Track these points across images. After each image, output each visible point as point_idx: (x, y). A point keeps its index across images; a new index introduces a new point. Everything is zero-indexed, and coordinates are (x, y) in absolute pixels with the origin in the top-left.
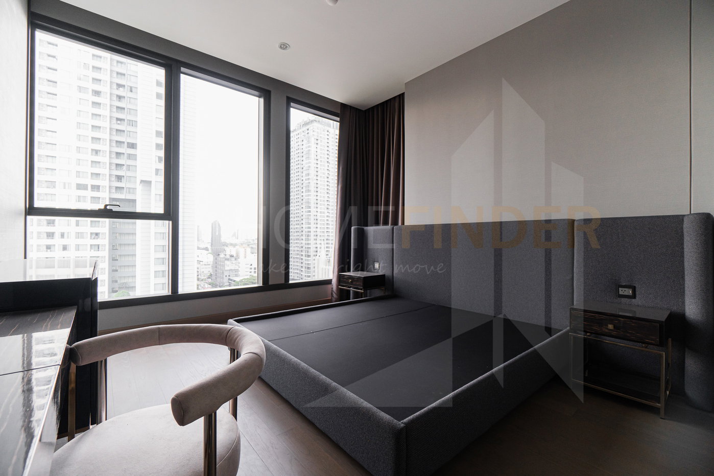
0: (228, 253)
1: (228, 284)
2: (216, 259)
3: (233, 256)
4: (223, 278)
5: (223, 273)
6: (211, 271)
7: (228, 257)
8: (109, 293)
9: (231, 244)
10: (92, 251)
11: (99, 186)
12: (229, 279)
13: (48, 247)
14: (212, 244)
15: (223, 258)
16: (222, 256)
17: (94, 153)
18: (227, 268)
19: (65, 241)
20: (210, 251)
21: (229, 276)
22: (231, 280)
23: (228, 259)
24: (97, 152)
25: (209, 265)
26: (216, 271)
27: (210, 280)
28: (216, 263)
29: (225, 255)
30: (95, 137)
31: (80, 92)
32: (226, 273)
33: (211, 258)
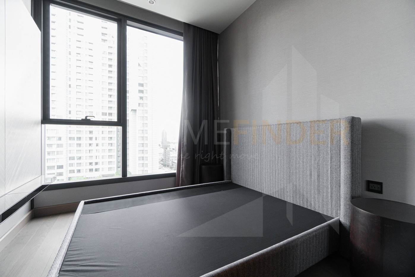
0: (171, 147)
1: (172, 164)
2: (165, 151)
3: (174, 149)
4: (169, 161)
5: (169, 158)
6: (163, 157)
7: (171, 149)
8: (117, 168)
9: (172, 143)
10: (109, 146)
11: (112, 113)
12: (172, 162)
13: (90, 145)
14: (162, 143)
15: (169, 150)
16: (168, 149)
17: (109, 97)
18: (171, 156)
19: (97, 142)
20: (161, 146)
21: (172, 160)
22: (174, 162)
23: (171, 151)
24: (110, 96)
25: (161, 154)
26: (165, 157)
27: (162, 162)
28: (165, 153)
29: (170, 148)
30: (110, 88)
31: (103, 66)
32: (171, 159)
33: (162, 151)
